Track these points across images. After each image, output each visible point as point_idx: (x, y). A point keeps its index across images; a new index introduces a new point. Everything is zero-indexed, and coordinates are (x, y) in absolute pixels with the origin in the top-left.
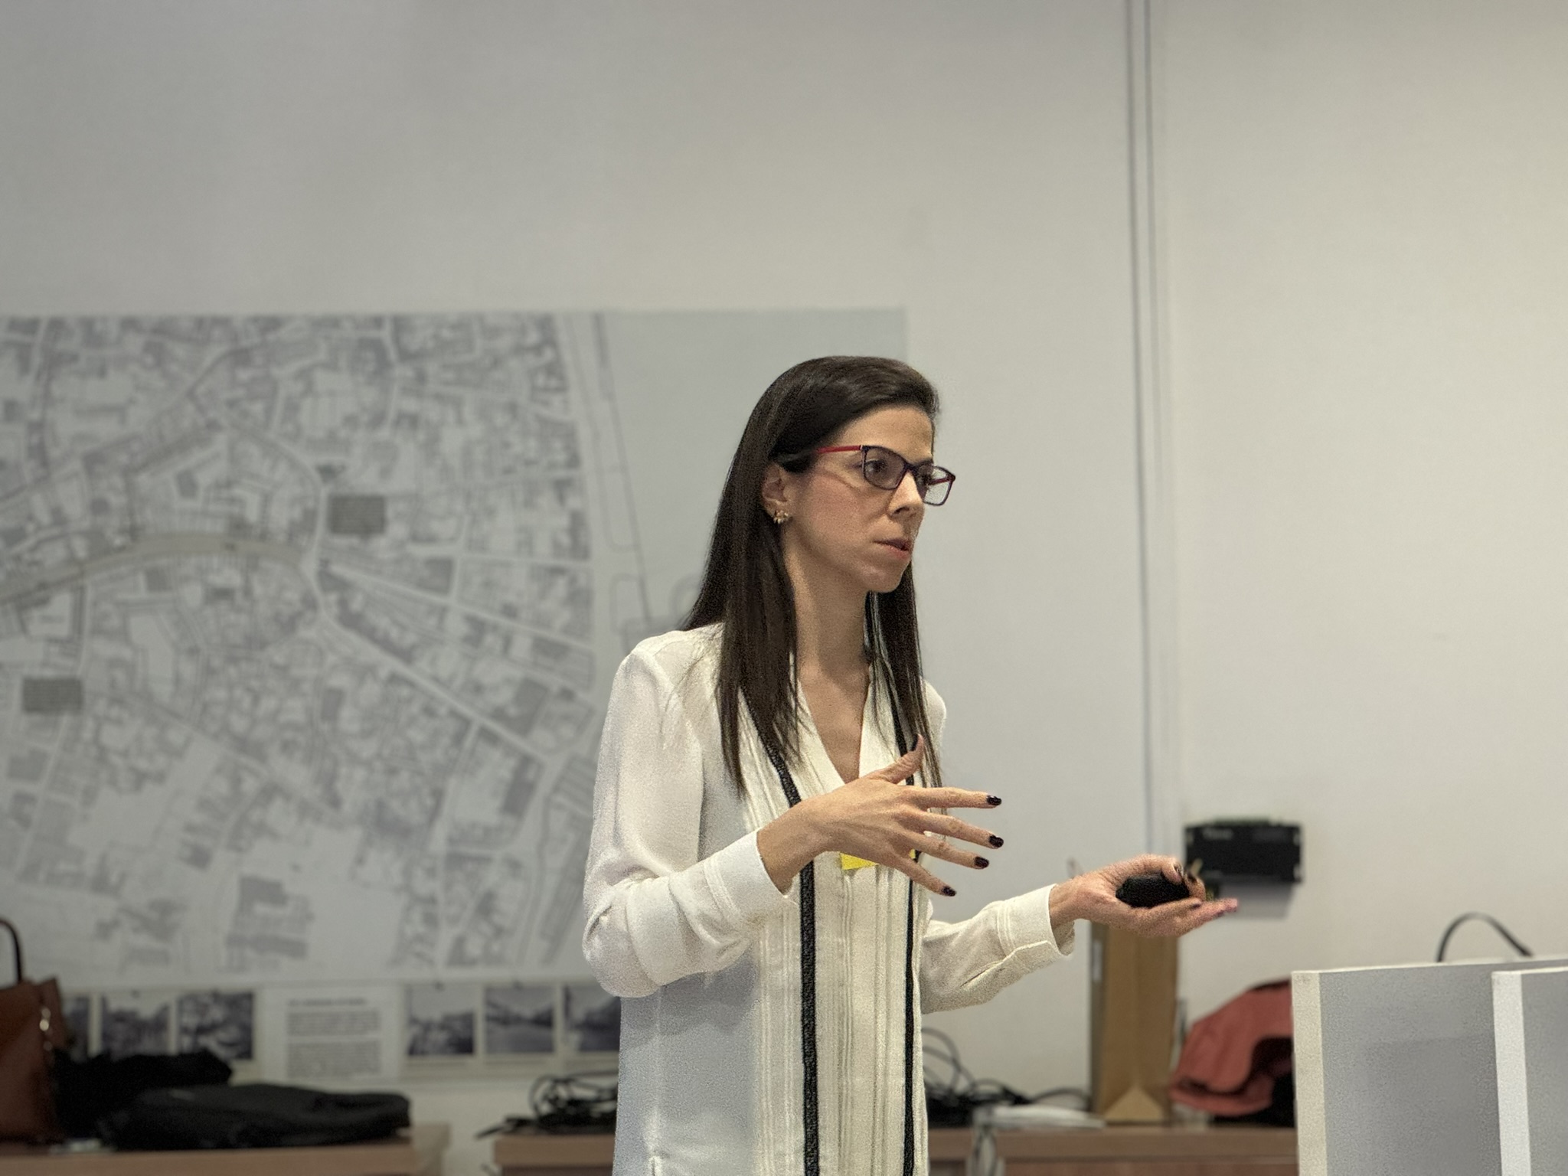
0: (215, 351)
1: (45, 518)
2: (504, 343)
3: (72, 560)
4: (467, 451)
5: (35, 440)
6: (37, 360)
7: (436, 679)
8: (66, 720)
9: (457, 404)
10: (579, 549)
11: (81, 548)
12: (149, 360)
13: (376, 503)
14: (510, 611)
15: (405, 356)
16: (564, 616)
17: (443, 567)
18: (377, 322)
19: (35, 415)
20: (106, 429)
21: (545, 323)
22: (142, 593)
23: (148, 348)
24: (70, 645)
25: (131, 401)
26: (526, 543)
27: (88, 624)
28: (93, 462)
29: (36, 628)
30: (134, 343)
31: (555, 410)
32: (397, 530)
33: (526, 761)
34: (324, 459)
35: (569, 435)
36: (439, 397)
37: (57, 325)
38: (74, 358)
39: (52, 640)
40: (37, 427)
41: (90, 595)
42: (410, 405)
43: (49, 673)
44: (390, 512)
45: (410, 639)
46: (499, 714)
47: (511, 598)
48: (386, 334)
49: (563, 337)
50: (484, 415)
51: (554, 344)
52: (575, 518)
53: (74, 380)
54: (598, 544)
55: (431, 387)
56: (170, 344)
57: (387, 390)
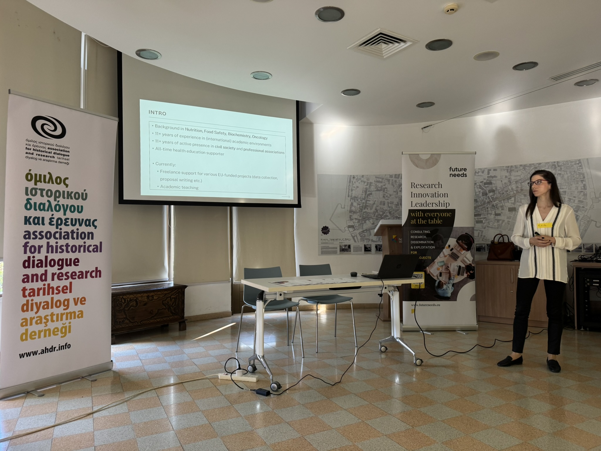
0: (532, 168)
1: (511, 189)
2: (573, 163)
3: (514, 194)
4: (568, 177)
5: (509, 180)
6: (509, 171)
8: (514, 212)
9: (566, 171)
10: (585, 189)
11: (515, 192)
12: (524, 169)
14: (575, 197)
15: (559, 166)
16: (583, 197)
18: (555, 162)
19: (509, 177)
20: (518, 178)
21: (579, 160)
22: (523, 197)
23: (523, 168)
24: (514, 203)
25: (521, 174)
26: (577, 188)
27: (516, 201)
28: (516, 182)
29: (510, 202)
30: (521, 168)
31: (581, 171)
35: (583, 174)
37: (512, 166)
38: (514, 170)
39: (512, 203)
40: (509, 178)
41: (516, 198)
42: (559, 172)
43: (511, 207)
47: (575, 195)
48: (556, 164)
49: (582, 162)
50: (570, 172)
51: (581, 163)
52: (584, 185)
53: (514, 173)
54: (588, 188)
55: (563, 170)
56: (526, 167)
57: (556, 171)
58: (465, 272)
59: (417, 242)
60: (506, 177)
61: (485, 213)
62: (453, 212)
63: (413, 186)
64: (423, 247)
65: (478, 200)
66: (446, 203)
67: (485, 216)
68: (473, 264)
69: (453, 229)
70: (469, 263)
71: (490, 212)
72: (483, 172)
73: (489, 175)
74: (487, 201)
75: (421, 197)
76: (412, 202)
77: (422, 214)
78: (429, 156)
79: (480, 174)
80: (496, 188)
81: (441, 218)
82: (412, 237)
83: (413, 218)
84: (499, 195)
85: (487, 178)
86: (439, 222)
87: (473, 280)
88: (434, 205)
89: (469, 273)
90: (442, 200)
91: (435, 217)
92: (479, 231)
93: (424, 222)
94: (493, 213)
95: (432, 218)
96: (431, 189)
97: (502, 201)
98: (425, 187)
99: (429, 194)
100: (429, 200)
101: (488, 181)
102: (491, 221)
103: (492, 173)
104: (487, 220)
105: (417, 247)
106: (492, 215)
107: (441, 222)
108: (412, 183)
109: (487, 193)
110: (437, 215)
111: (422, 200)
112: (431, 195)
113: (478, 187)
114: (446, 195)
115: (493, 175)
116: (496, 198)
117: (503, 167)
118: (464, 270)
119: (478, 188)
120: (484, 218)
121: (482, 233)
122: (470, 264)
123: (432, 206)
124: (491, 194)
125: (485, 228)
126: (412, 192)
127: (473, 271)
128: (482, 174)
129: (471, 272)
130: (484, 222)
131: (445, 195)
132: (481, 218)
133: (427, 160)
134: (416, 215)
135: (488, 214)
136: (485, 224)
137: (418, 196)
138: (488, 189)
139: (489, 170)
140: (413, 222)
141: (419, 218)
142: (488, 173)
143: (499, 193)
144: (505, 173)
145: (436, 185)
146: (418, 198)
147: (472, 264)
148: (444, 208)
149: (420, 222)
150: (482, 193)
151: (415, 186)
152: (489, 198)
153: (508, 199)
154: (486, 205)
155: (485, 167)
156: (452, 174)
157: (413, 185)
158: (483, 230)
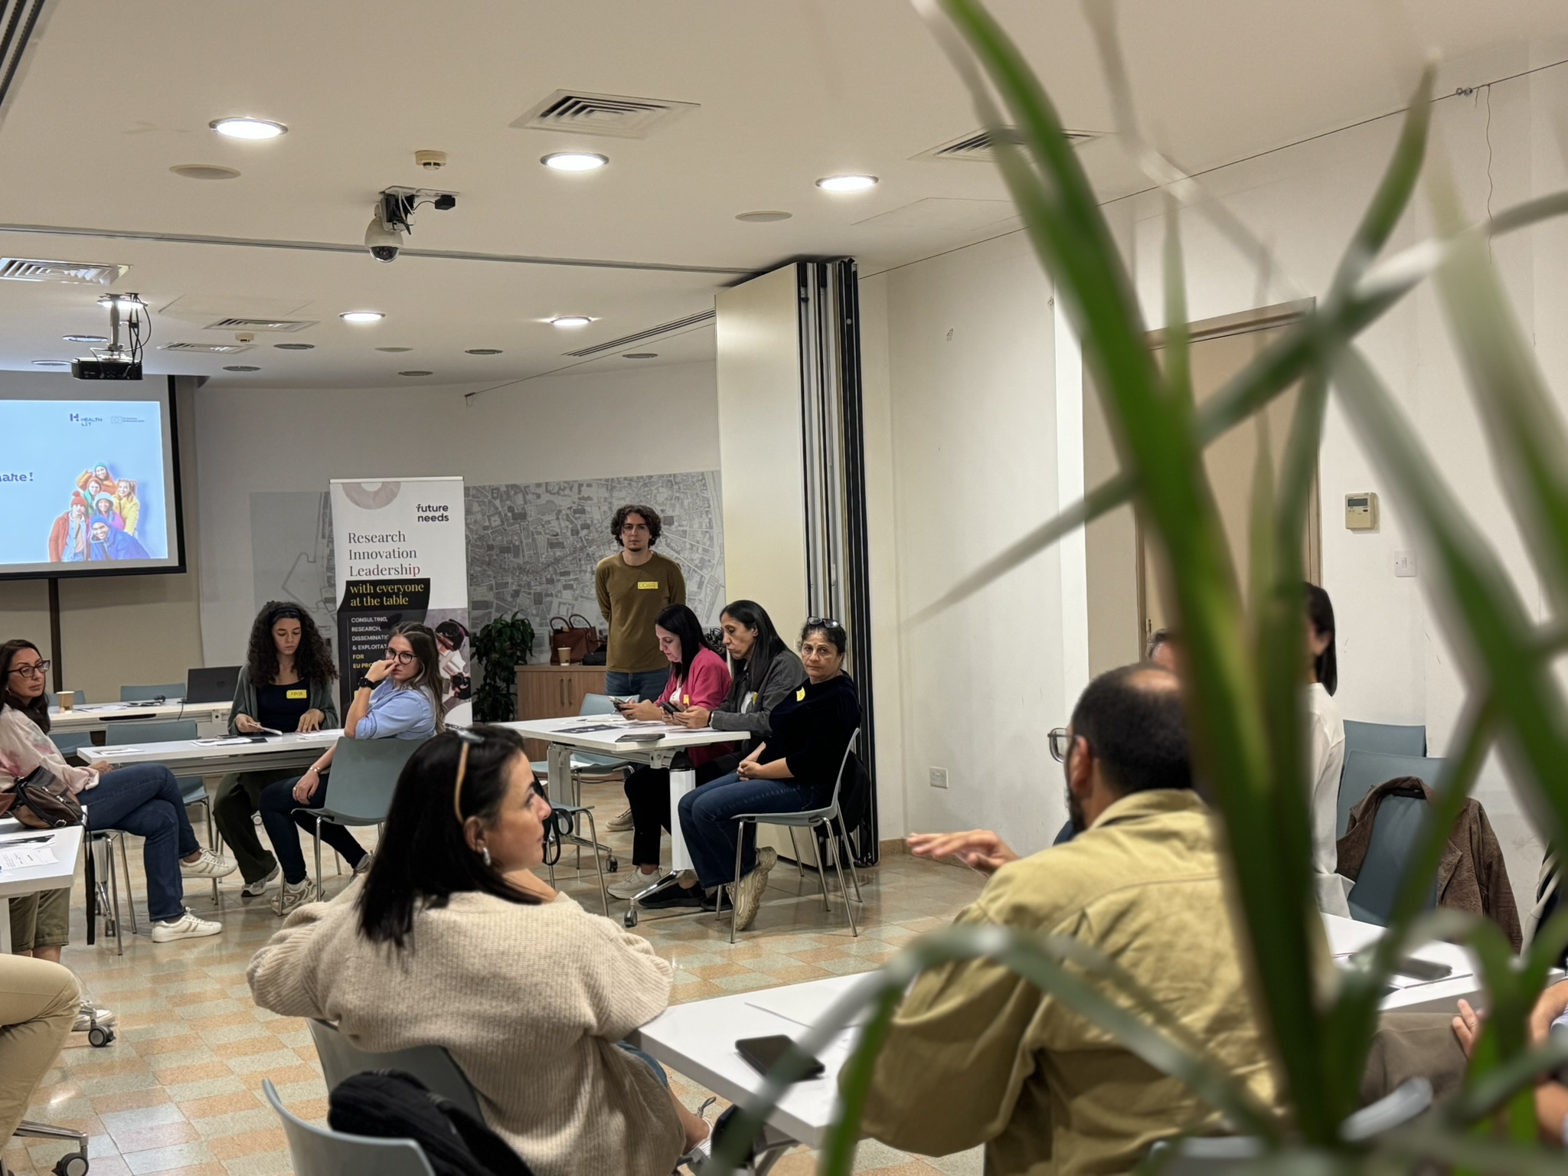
0: (640, 484)
2: (695, 479)
4: (689, 504)
6: (609, 487)
7: (684, 558)
9: (686, 493)
10: (711, 527)
12: (629, 487)
13: (672, 517)
14: (698, 542)
15: (676, 483)
16: (708, 543)
17: (685, 532)
18: (670, 475)
19: (610, 500)
21: (703, 474)
23: (629, 484)
26: (701, 527)
29: (612, 548)
30: (626, 483)
31: (705, 494)
32: (676, 524)
33: (702, 576)
34: (661, 508)
35: (708, 500)
36: (683, 492)
37: (612, 479)
42: (678, 495)
44: (675, 519)
45: (679, 549)
46: (696, 566)
47: (698, 539)
48: (672, 478)
49: (706, 477)
50: (692, 496)
51: (704, 479)
52: (710, 519)
53: (617, 493)
54: (714, 525)
55: (682, 490)
56: (633, 483)
57: (673, 492)
58: (451, 688)
59: (363, 638)
60: (605, 498)
61: (576, 569)
62: (426, 583)
63: (352, 540)
64: (375, 647)
65: (565, 543)
66: (414, 568)
67: (577, 575)
68: (466, 673)
69: (428, 613)
70: (457, 671)
71: (584, 568)
72: (571, 489)
73: (581, 496)
74: (578, 546)
75: (368, 558)
76: (351, 567)
77: (370, 589)
78: (380, 485)
79: (567, 492)
80: (592, 521)
81: (405, 594)
82: (353, 629)
83: (355, 596)
84: (596, 535)
85: (577, 501)
86: (402, 601)
87: (467, 700)
88: (392, 571)
89: (457, 689)
90: (406, 562)
91: (394, 593)
92: (567, 606)
93: (375, 602)
94: (589, 570)
95: (389, 595)
96: (386, 543)
97: (602, 547)
98: (374, 540)
99: (382, 553)
100: (384, 563)
101: (580, 507)
102: (587, 586)
103: (585, 492)
104: (579, 584)
105: (367, 647)
106: (588, 574)
107: (406, 602)
108: (350, 534)
109: (578, 530)
110: (399, 589)
111: (371, 564)
112: (385, 554)
113: (565, 517)
114: (413, 553)
115: (586, 496)
116: (593, 540)
117: (601, 480)
118: (449, 684)
119: (563, 519)
120: (576, 579)
121: (573, 608)
122: (461, 674)
123: (390, 574)
124: (585, 532)
125: (576, 600)
126: (351, 551)
127: (465, 685)
128: (570, 493)
129: (462, 687)
130: (575, 587)
131: (410, 554)
132: (570, 580)
133: (376, 493)
134: (359, 591)
135: (580, 571)
136: (577, 592)
137: (362, 557)
138: (580, 522)
139: (580, 485)
140: (355, 603)
141: (366, 595)
142: (580, 492)
143: (597, 531)
144: (605, 494)
145: (394, 537)
146: (362, 560)
147: (464, 673)
148: (411, 577)
149: (367, 602)
150: (572, 530)
151: (356, 539)
152: (582, 541)
153: (609, 544)
154: (577, 554)
155: (575, 479)
156: (422, 517)
157: (352, 538)
158: (574, 602)
